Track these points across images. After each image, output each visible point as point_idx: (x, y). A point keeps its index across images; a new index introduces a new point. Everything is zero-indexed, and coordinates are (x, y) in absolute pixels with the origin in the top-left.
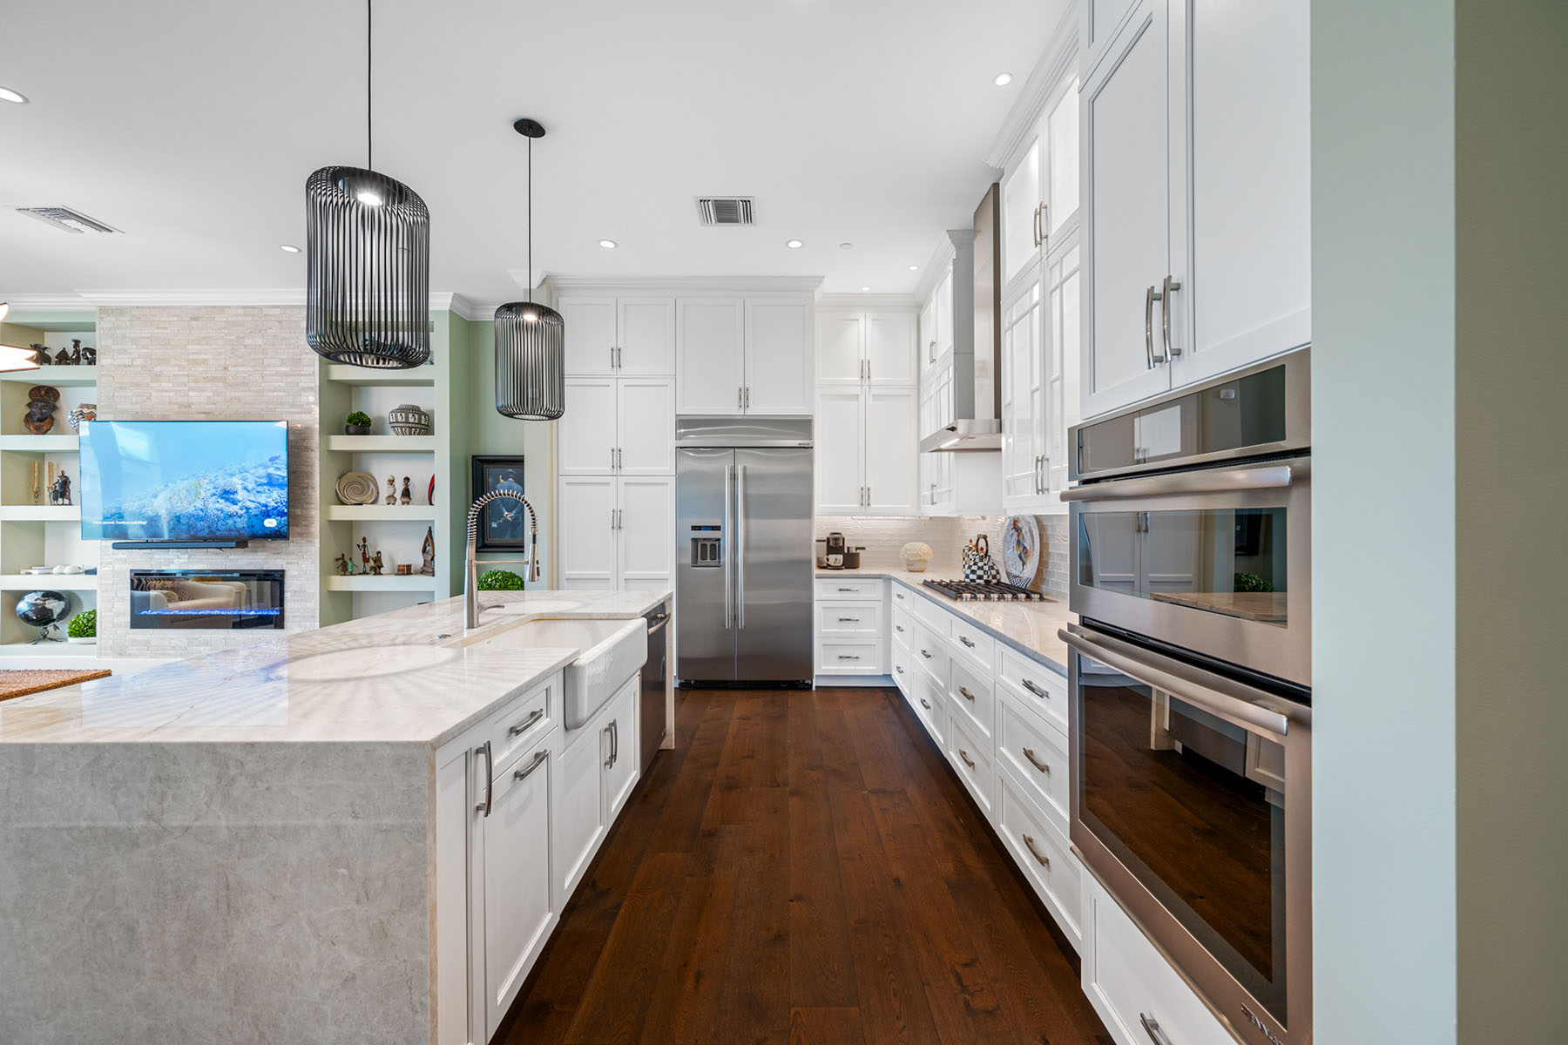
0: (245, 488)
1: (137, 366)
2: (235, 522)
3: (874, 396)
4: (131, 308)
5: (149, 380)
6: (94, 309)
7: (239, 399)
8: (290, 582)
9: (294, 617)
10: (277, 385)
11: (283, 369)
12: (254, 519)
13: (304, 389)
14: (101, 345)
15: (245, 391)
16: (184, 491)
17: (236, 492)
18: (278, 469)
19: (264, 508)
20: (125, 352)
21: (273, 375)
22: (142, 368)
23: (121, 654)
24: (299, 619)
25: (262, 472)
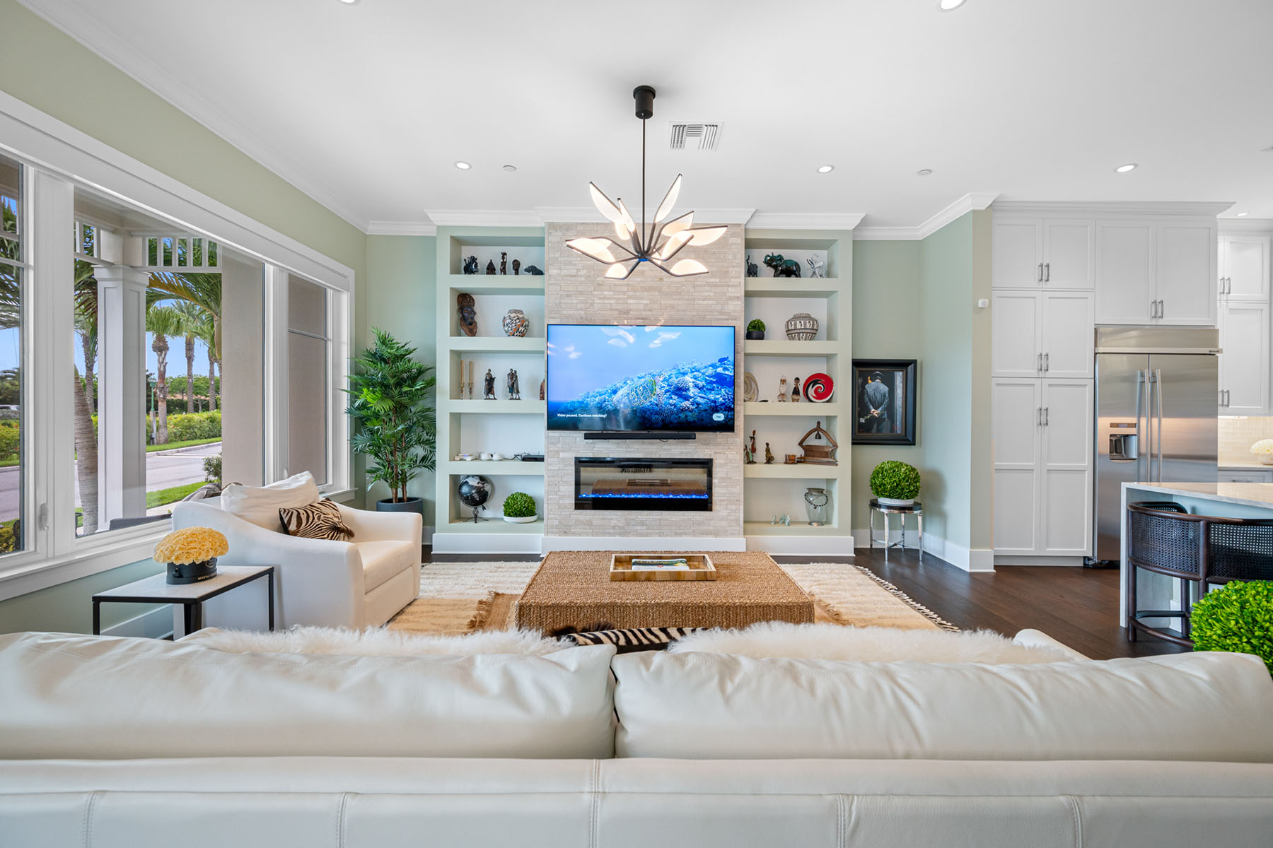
0: (696, 386)
1: (581, 276)
2: (686, 416)
3: (1230, 309)
4: (577, 224)
5: (592, 288)
6: (543, 225)
7: (673, 307)
8: (718, 469)
9: (721, 500)
10: (707, 294)
11: (712, 280)
12: (704, 414)
13: (731, 298)
14: (549, 258)
15: (679, 299)
16: (641, 388)
17: (688, 389)
18: (726, 369)
19: (713, 404)
20: (570, 263)
21: (704, 286)
22: (586, 278)
23: (566, 533)
24: (725, 502)
25: (710, 371)
